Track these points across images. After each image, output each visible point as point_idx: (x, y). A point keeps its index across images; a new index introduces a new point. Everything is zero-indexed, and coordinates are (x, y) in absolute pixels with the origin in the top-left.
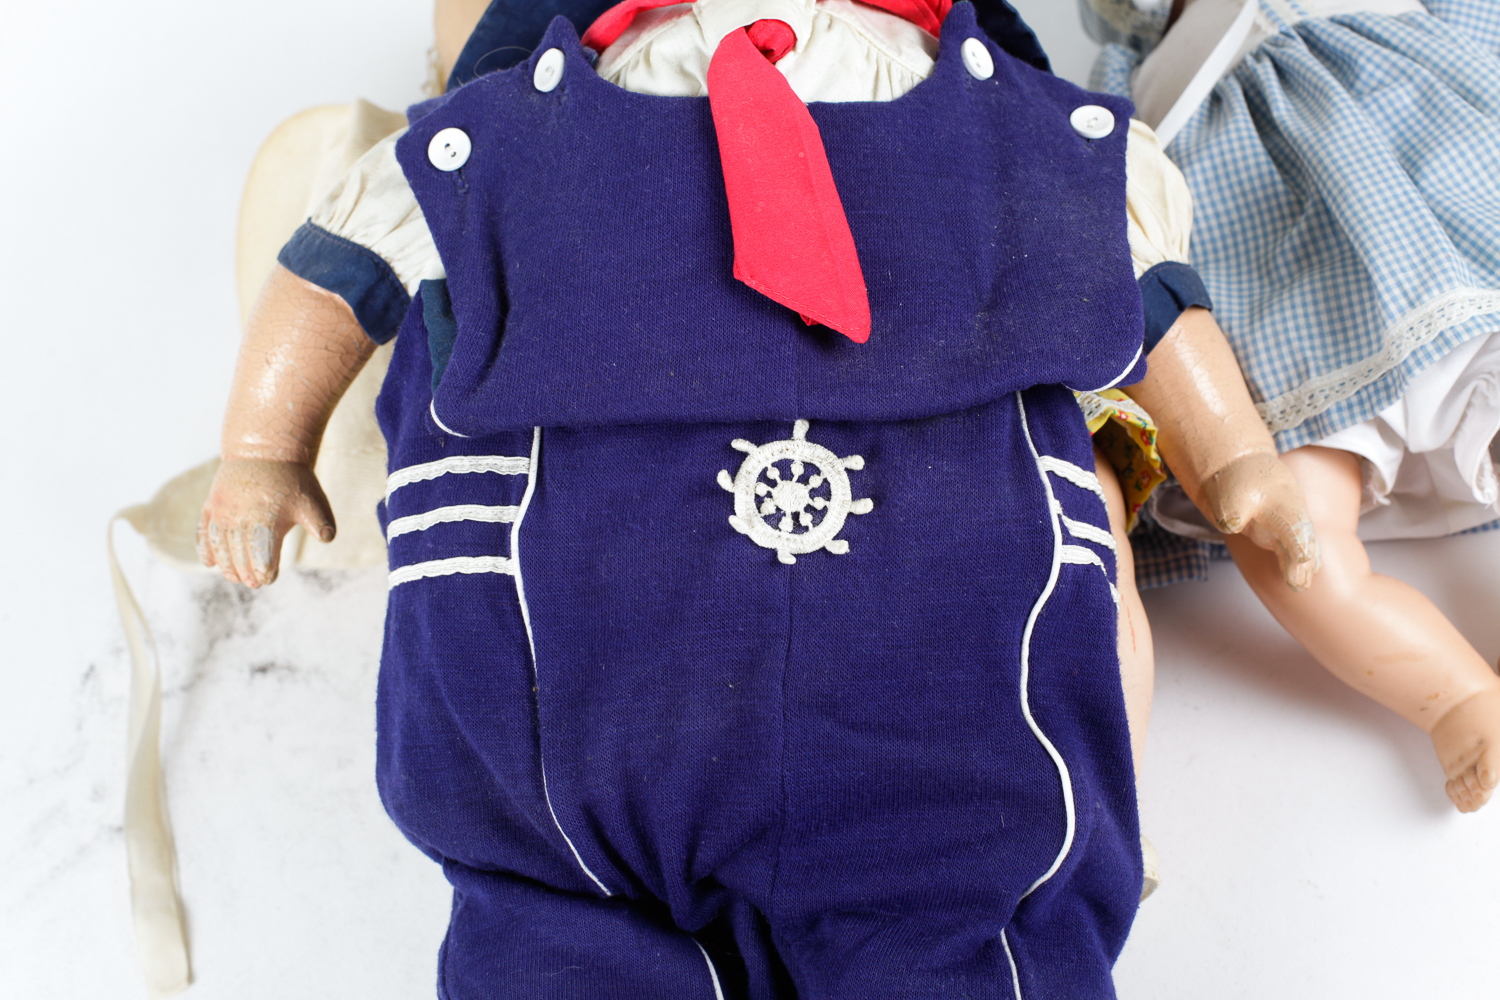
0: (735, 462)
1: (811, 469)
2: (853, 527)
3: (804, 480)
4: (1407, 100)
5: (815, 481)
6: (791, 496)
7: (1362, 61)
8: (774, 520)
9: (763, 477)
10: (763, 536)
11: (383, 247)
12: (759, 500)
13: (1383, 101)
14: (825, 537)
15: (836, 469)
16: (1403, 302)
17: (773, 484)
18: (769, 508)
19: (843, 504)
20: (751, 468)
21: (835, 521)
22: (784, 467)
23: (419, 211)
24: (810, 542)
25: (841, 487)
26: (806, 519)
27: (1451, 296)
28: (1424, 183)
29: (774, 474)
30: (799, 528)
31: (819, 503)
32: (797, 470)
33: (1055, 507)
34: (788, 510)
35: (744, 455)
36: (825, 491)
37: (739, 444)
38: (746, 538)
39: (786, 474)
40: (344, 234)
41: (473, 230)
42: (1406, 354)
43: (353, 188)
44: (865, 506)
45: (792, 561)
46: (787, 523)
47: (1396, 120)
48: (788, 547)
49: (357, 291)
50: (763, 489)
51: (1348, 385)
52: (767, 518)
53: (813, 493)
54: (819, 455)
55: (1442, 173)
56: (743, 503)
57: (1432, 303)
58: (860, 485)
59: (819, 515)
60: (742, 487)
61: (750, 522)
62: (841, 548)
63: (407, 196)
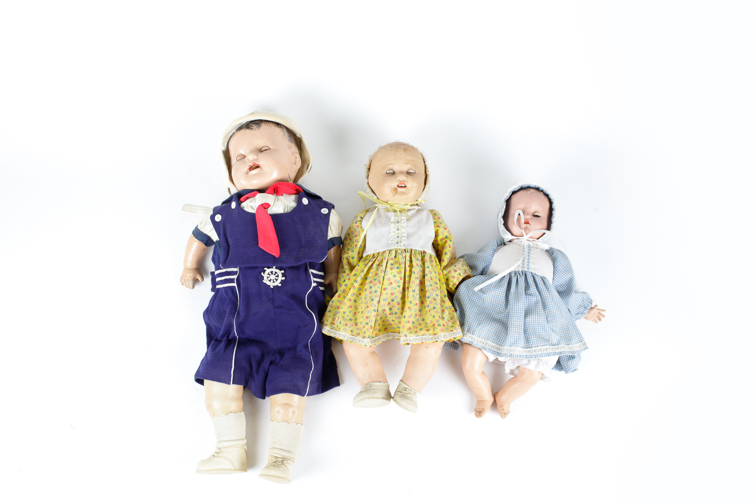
0: (264, 271)
1: (276, 273)
2: (282, 282)
3: (275, 274)
4: (534, 301)
5: (276, 275)
6: (273, 277)
7: (531, 288)
8: (270, 281)
9: (268, 274)
10: (268, 283)
11: (209, 234)
12: (268, 277)
13: (530, 298)
14: (278, 283)
15: (280, 273)
16: (509, 344)
17: (270, 275)
18: (269, 279)
19: (281, 278)
20: (267, 272)
21: (279, 281)
22: (272, 272)
23: (214, 229)
24: (275, 284)
25: (280, 275)
26: (275, 280)
27: (517, 349)
28: (526, 320)
29: (270, 273)
30: (274, 282)
31: (277, 278)
32: (274, 273)
33: (312, 277)
34: (272, 279)
35: (265, 270)
36: (278, 276)
37: (265, 269)
38: (266, 283)
39: (272, 274)
40: (202, 231)
41: (222, 233)
42: (504, 353)
43: (204, 223)
44: (284, 278)
45: (272, 287)
46: (272, 281)
47: (530, 303)
48: (272, 285)
49: (205, 242)
50: (268, 276)
51: (493, 347)
52: (269, 280)
53: (276, 276)
54: (278, 271)
55: (530, 319)
56: (265, 278)
57: (513, 348)
58: (283, 275)
59: (277, 280)
60: (265, 275)
61: (266, 281)
62: (280, 285)
63: (212, 226)
